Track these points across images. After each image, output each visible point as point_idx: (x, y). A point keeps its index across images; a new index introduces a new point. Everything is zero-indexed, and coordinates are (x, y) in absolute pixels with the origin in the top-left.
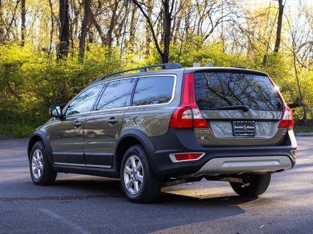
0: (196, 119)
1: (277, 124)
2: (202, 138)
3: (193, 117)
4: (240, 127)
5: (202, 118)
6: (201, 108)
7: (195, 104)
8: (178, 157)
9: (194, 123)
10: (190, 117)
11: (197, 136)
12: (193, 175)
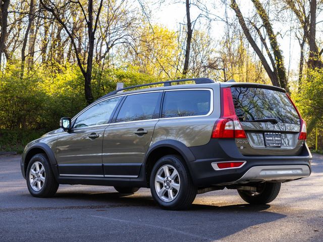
0: (237, 130)
1: (297, 136)
2: (242, 148)
3: (234, 128)
4: (270, 138)
5: (241, 129)
6: (241, 120)
7: (235, 116)
8: (220, 166)
9: (234, 134)
10: (231, 128)
11: (238, 146)
12: (234, 182)
